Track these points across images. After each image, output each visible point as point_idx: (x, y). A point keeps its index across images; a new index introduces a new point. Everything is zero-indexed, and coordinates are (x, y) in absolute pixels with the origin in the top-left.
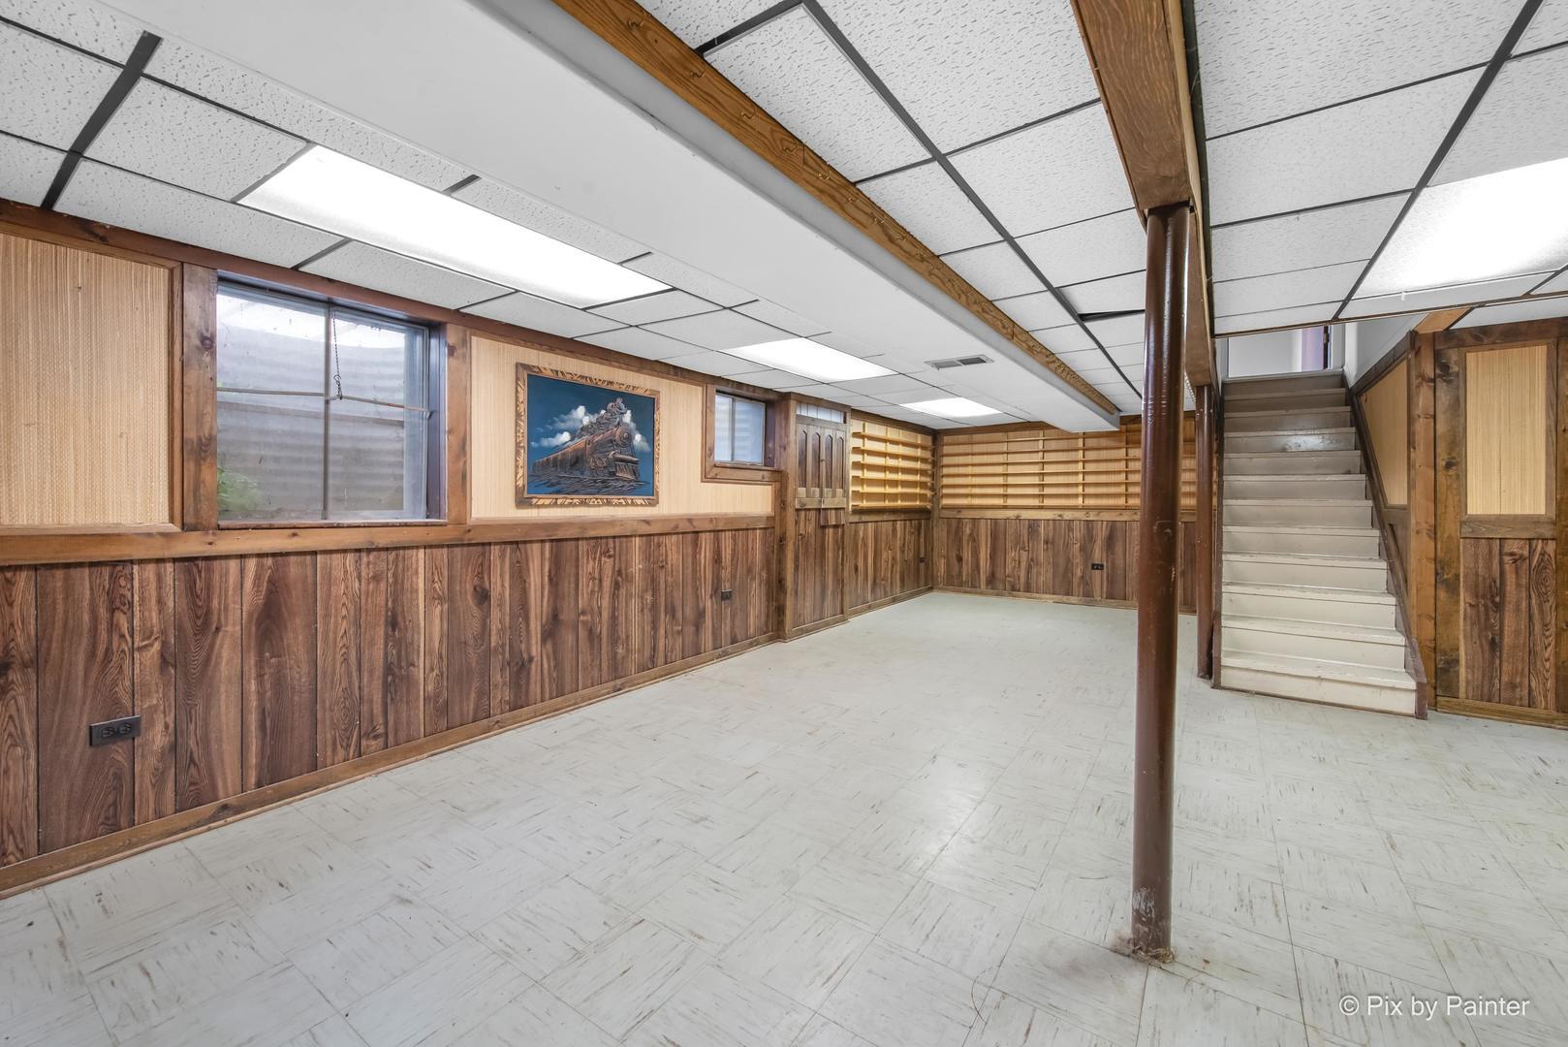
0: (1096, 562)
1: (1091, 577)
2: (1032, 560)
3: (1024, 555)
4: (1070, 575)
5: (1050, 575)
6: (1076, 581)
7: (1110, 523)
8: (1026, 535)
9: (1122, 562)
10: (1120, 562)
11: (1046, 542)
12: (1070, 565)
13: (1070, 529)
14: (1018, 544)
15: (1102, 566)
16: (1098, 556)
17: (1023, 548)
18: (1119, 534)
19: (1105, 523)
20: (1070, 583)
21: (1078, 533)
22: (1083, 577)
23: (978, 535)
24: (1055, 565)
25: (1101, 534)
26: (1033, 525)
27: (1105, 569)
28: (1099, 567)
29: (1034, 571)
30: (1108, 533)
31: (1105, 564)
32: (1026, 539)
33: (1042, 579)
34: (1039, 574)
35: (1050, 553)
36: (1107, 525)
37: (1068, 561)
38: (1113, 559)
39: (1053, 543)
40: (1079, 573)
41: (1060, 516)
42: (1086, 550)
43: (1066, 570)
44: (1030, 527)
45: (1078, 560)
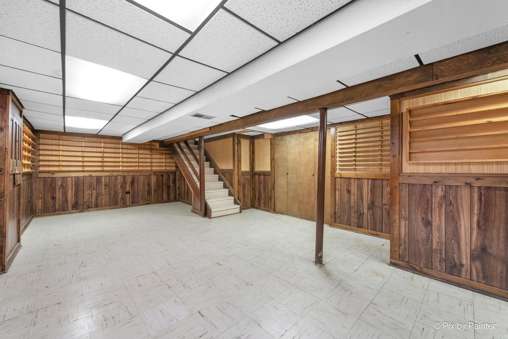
0: (127, 191)
1: (125, 197)
2: (99, 193)
3: (94, 192)
4: (117, 198)
5: (107, 199)
6: (119, 199)
7: (132, 177)
8: (95, 183)
9: (137, 190)
10: (136, 190)
11: (105, 185)
12: (116, 194)
13: (116, 179)
14: (91, 187)
15: (129, 192)
16: (128, 188)
17: (94, 189)
18: (136, 180)
19: (130, 176)
20: (117, 200)
21: (120, 180)
22: (122, 197)
23: (66, 185)
24: (110, 194)
25: (129, 180)
26: (99, 179)
27: (131, 193)
28: (128, 193)
29: (100, 198)
30: (132, 180)
31: (131, 191)
32: (95, 185)
33: (104, 201)
34: (102, 199)
35: (108, 189)
36: (131, 177)
37: (116, 192)
38: (134, 189)
39: (109, 185)
40: (120, 196)
41: (112, 174)
42: (123, 187)
43: (115, 195)
44: (97, 179)
45: (120, 191)
